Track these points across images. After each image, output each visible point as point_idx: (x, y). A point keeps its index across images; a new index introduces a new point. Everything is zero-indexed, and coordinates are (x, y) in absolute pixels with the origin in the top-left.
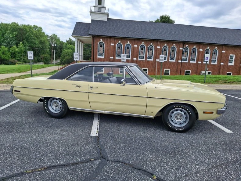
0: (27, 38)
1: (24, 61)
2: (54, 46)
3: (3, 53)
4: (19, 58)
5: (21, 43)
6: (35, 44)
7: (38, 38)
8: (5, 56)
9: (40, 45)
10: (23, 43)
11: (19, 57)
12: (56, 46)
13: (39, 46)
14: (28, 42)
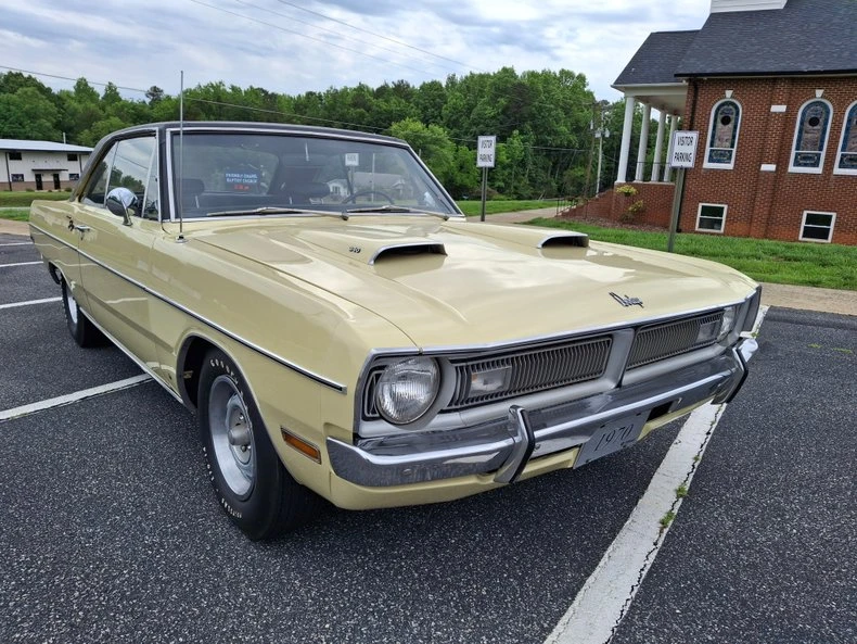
0: (532, 117)
1: (515, 193)
2: (603, 136)
3: (462, 167)
4: (502, 184)
5: (516, 132)
6: (556, 133)
7: (567, 111)
8: (465, 176)
9: (573, 138)
10: (521, 133)
11: (504, 181)
12: (607, 135)
13: (570, 142)
14: (535, 127)
